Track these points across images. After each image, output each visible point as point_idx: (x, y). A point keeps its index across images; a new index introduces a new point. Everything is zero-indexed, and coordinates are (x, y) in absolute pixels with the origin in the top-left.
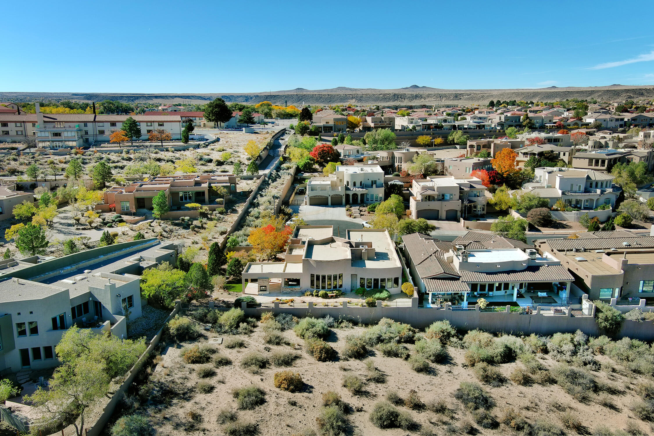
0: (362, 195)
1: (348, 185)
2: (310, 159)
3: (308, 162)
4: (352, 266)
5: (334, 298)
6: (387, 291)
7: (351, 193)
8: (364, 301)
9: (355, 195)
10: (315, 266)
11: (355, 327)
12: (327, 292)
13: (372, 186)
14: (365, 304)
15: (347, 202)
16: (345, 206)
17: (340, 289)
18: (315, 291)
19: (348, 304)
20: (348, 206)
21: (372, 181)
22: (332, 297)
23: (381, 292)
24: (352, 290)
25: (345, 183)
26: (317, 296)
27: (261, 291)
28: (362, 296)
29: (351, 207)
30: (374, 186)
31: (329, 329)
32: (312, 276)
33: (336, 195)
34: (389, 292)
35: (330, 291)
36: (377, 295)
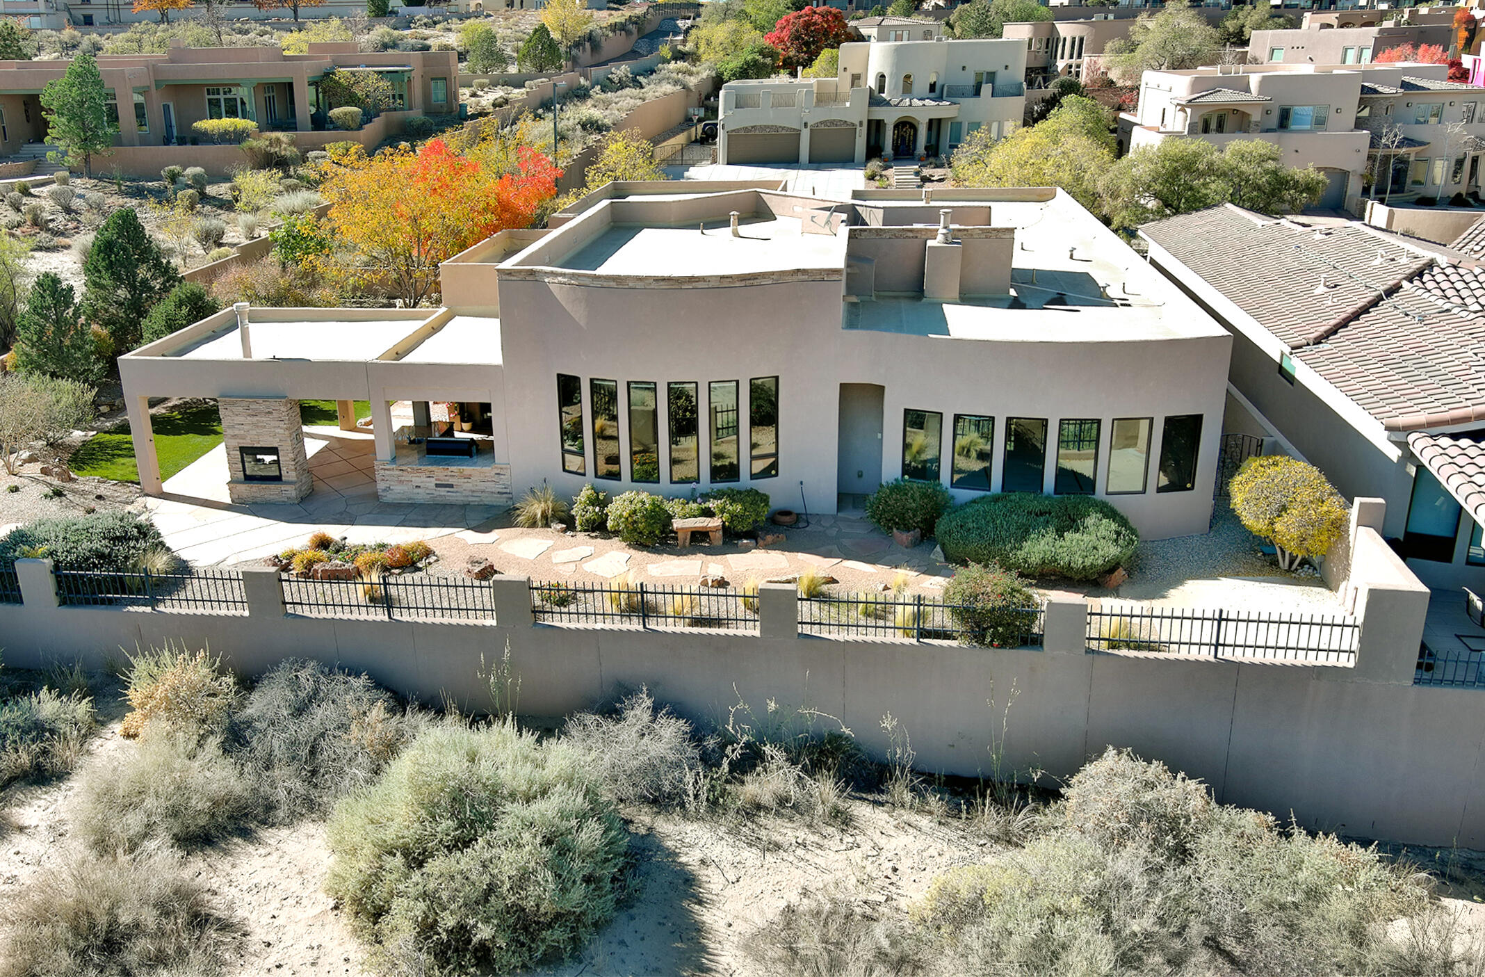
0: (935, 125)
1: (882, 90)
2: (761, 52)
3: (755, 62)
4: (852, 322)
5: (712, 551)
6: (1109, 512)
7: (890, 117)
8: (933, 586)
9: (908, 127)
10: (578, 312)
11: (862, 810)
12: (673, 507)
13: (977, 92)
14: (940, 619)
15: (874, 151)
16: (863, 165)
17: (763, 485)
18: (586, 493)
19: (807, 610)
20: (875, 165)
21: (979, 75)
22: (698, 541)
23: (1069, 522)
24: (846, 498)
25: (872, 82)
26: (598, 527)
27: (249, 479)
28: (916, 543)
29: (886, 168)
30: (986, 89)
31: (644, 818)
32: (568, 389)
33: (832, 122)
34: (1123, 521)
35: (692, 498)
36: (1039, 548)
